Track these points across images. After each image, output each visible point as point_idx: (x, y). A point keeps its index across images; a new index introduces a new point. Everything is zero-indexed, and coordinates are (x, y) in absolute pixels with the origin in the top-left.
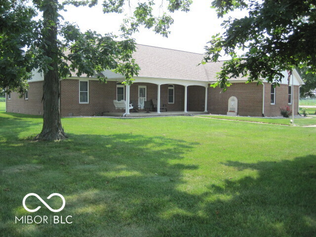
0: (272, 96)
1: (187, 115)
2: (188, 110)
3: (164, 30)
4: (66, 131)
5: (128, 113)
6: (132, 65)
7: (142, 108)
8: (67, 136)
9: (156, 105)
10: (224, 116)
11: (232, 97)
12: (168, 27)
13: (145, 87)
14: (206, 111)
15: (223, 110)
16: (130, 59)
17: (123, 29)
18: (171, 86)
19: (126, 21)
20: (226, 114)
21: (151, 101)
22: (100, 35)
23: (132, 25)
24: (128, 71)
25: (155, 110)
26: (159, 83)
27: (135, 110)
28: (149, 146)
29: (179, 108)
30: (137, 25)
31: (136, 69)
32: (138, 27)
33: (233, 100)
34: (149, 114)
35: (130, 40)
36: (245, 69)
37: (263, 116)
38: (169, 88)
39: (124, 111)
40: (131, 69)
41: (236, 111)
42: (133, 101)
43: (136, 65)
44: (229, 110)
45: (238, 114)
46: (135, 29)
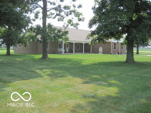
0: (115, 47)
1: (84, 54)
2: (84, 52)
3: (77, 27)
4: (49, 57)
5: (63, 53)
6: (67, 38)
7: (68, 51)
8: (49, 58)
9: (73, 50)
10: (97, 54)
11: (101, 47)
12: (78, 26)
13: (69, 44)
14: (91, 52)
15: (97, 52)
16: (66, 36)
17: (64, 26)
18: (78, 43)
19: (65, 24)
20: (98, 53)
21: (71, 49)
22: (58, 29)
23: (67, 25)
24: (66, 40)
25: (72, 52)
26: (74, 43)
27: (65, 52)
28: (73, 60)
29: (81, 51)
30: (68, 25)
31: (68, 39)
32: (68, 26)
33: (101, 48)
34: (70, 53)
35: (67, 31)
36: (97, 40)
37: (111, 54)
38: (77, 44)
39: (62, 52)
40: (67, 39)
41: (102, 52)
42: (65, 49)
43: (68, 38)
44: (99, 52)
45: (102, 53)
46: (67, 27)
